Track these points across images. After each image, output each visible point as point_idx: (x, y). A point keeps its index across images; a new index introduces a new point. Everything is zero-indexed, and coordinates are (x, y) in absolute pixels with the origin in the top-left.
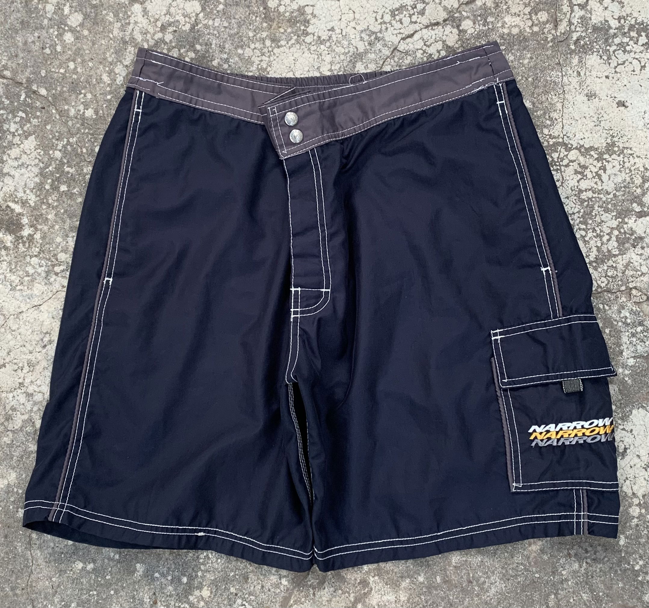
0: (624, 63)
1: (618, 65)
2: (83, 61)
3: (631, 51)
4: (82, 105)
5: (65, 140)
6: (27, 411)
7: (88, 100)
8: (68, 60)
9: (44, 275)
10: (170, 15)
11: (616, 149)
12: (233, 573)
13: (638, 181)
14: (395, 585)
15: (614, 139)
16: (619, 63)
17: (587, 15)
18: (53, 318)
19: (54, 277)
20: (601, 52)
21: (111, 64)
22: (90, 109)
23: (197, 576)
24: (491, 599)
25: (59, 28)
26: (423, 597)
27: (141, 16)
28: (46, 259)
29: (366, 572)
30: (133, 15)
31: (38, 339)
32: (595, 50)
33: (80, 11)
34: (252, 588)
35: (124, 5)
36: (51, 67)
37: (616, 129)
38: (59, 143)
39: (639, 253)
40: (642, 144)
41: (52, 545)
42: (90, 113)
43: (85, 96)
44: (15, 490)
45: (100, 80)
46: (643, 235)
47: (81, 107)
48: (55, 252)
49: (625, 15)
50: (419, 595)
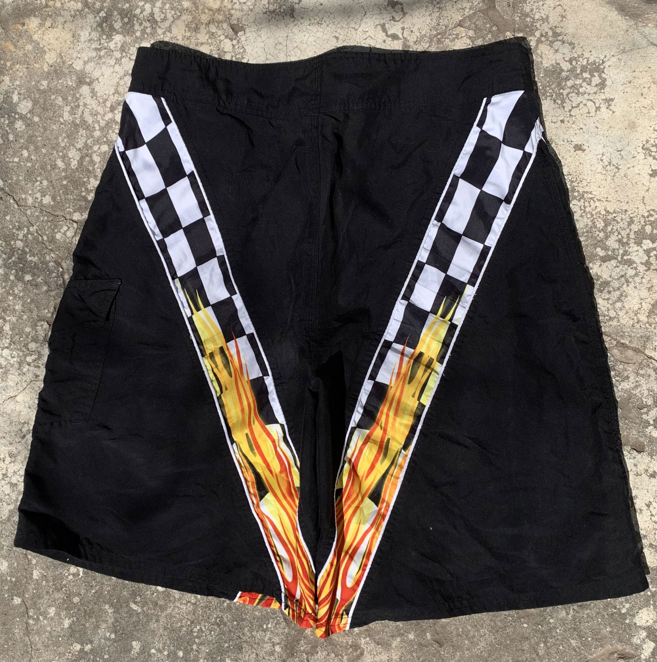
0: (578, 106)
1: (573, 107)
2: (37, 149)
3: (585, 93)
4: (39, 193)
5: (25, 229)
6: (12, 501)
7: (45, 187)
8: (21, 148)
9: (17, 366)
10: (118, 93)
11: (576, 194)
12: (227, 644)
13: (600, 224)
14: (386, 645)
15: (574, 184)
16: (574, 106)
17: (538, 60)
18: (29, 407)
19: (27, 367)
20: (554, 96)
21: (64, 149)
22: (47, 196)
23: (192, 649)
24: (482, 652)
25: (9, 116)
26: (414, 655)
27: (90, 98)
28: (18, 349)
29: (357, 633)
30: (82, 98)
31: (16, 430)
32: (548, 94)
33: (28, 97)
34: (247, 658)
35: (72, 88)
36: (5, 156)
37: (575, 174)
38: (19, 233)
39: (606, 298)
40: (601, 186)
41: (49, 629)
42: (47, 200)
43: (41, 183)
44: (9, 578)
45: (54, 167)
46: (609, 279)
47: (38, 195)
48: (26, 342)
49: (576, 56)
50: (411, 652)
